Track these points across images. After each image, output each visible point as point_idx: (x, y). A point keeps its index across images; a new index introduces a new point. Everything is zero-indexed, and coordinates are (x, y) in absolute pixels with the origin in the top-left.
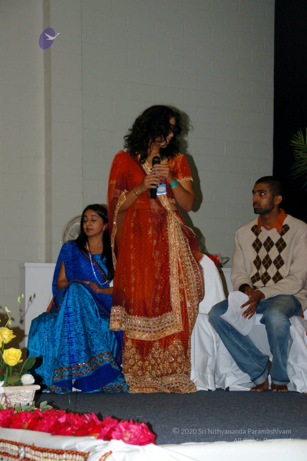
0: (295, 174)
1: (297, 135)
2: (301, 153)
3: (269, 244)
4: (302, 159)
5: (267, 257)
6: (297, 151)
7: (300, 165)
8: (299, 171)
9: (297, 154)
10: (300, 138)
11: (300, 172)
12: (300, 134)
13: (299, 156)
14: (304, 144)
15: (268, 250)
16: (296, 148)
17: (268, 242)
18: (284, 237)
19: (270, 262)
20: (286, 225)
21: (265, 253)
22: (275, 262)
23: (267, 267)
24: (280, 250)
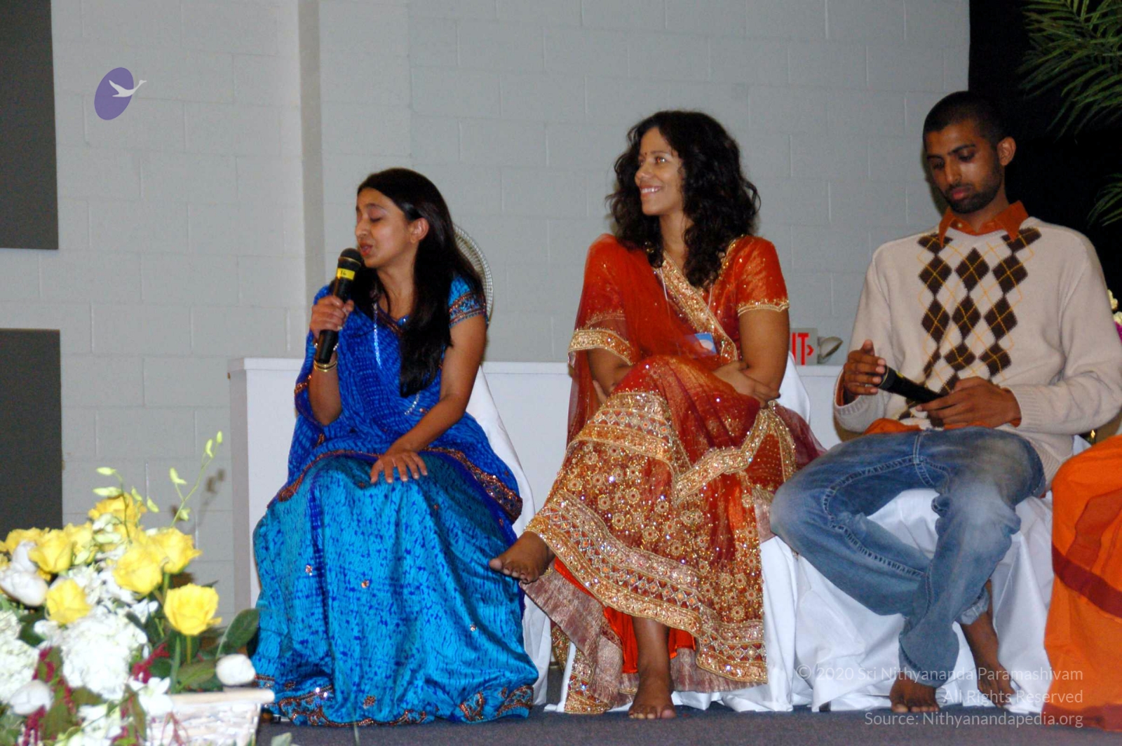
2: (1046, 19)
3: (973, 269)
4: (1051, 38)
5: (967, 303)
6: (1034, 16)
8: (1040, 76)
9: (1036, 25)
11: (1045, 78)
13: (1041, 30)
15: (970, 284)
16: (1033, 7)
17: (972, 264)
18: (1022, 255)
19: (975, 317)
20: (1029, 230)
21: (962, 293)
22: (990, 318)
23: (965, 331)
24: (1006, 286)
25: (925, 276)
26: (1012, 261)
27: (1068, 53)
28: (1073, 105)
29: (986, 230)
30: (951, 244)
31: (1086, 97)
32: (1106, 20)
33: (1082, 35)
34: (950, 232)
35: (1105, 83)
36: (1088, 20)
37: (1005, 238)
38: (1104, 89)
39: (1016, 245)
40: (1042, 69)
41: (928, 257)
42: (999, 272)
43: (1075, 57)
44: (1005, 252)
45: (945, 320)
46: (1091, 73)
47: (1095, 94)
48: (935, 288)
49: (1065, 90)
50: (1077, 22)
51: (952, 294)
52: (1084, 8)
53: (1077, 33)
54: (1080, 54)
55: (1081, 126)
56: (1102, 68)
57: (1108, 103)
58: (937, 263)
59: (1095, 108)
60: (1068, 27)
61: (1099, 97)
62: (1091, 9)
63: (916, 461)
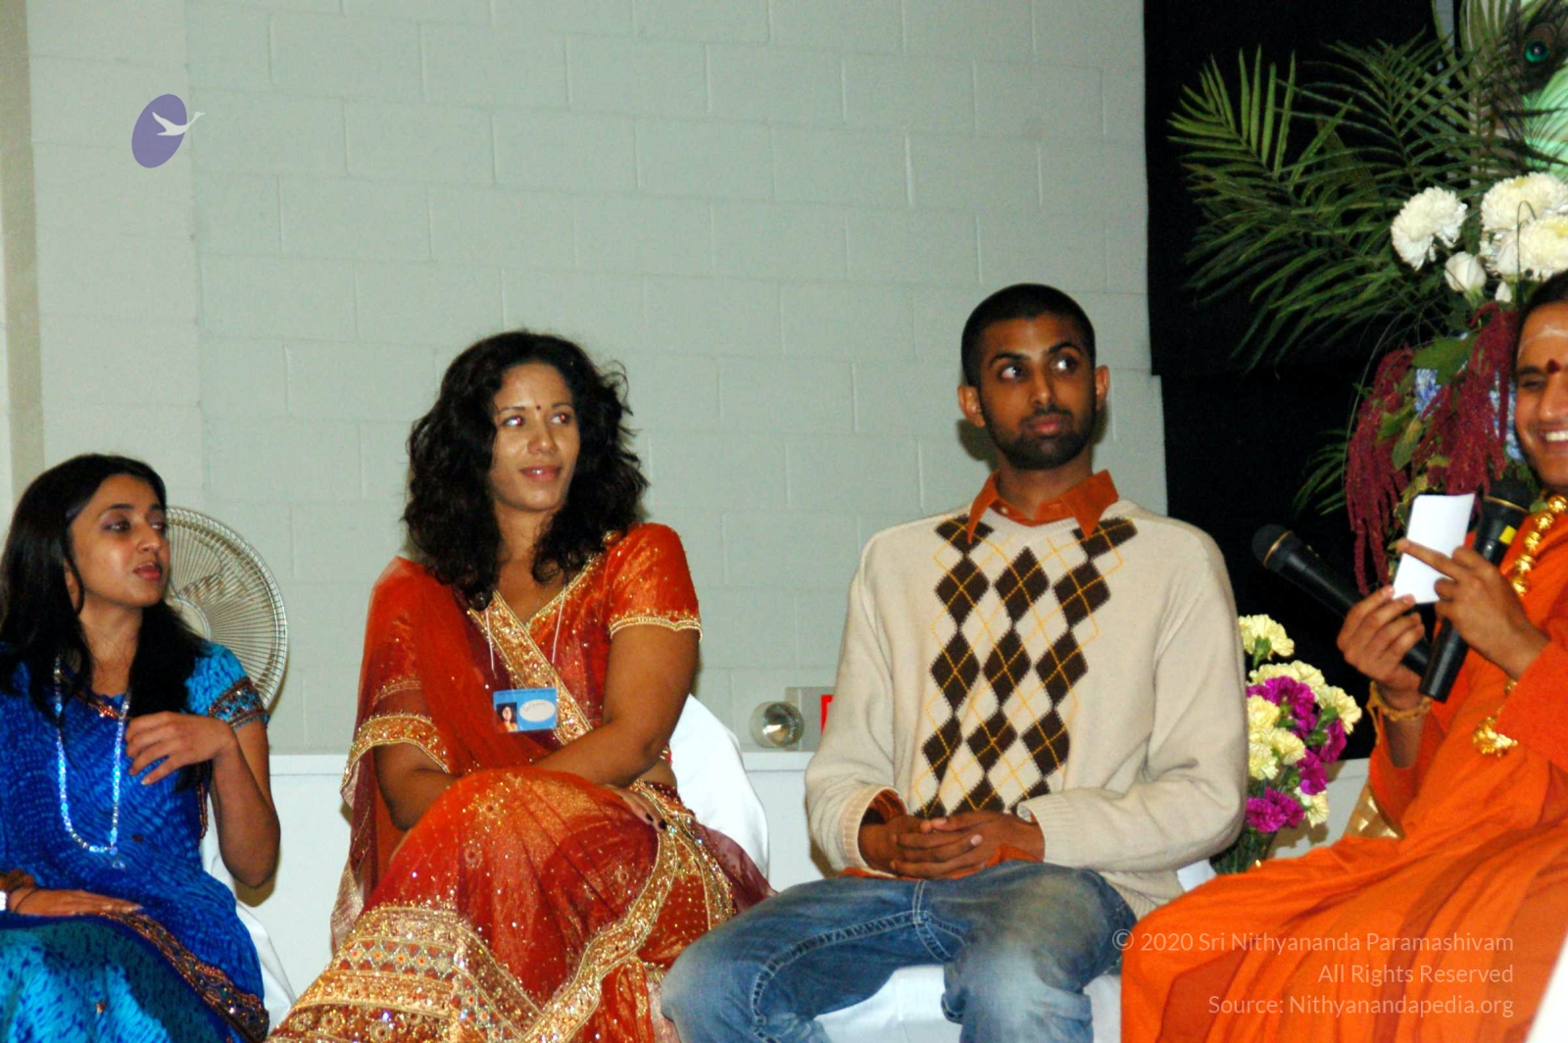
0: (1201, 284)
1: (1199, 91)
2: (1219, 176)
3: (1022, 584)
4: (1233, 204)
5: (1011, 643)
6: (1201, 170)
7: (1225, 238)
8: (1218, 268)
9: (1205, 186)
10: (1211, 107)
11: (1226, 271)
12: (1213, 83)
13: (1212, 193)
14: (1234, 136)
15: (1017, 609)
16: (1196, 155)
17: (1022, 575)
18: (1103, 563)
19: (1021, 667)
20: (1117, 521)
21: (1002, 624)
22: (1045, 667)
23: (1003, 691)
24: (1075, 613)
25: (945, 590)
26: (1086, 573)
27: (1260, 230)
28: (1271, 315)
29: (1046, 517)
30: (991, 538)
31: (1293, 302)
32: (1316, 176)
33: (1282, 200)
34: (989, 517)
35: (1320, 280)
36: (1287, 176)
37: (1078, 534)
38: (1319, 290)
39: (1094, 546)
40: (1221, 256)
41: (952, 557)
42: (1063, 590)
43: (1267, 238)
44: (1076, 557)
45: (971, 670)
46: (1297, 263)
47: (1306, 298)
48: (960, 612)
49: (1259, 289)
50: (1269, 179)
51: (986, 625)
52: (1278, 159)
53: (1269, 196)
54: (1276, 232)
55: (1283, 350)
56: (1313, 254)
57: (1324, 313)
58: (965, 568)
59: (1306, 321)
60: (1254, 187)
61: (1310, 302)
62: (1291, 158)
63: (917, 920)
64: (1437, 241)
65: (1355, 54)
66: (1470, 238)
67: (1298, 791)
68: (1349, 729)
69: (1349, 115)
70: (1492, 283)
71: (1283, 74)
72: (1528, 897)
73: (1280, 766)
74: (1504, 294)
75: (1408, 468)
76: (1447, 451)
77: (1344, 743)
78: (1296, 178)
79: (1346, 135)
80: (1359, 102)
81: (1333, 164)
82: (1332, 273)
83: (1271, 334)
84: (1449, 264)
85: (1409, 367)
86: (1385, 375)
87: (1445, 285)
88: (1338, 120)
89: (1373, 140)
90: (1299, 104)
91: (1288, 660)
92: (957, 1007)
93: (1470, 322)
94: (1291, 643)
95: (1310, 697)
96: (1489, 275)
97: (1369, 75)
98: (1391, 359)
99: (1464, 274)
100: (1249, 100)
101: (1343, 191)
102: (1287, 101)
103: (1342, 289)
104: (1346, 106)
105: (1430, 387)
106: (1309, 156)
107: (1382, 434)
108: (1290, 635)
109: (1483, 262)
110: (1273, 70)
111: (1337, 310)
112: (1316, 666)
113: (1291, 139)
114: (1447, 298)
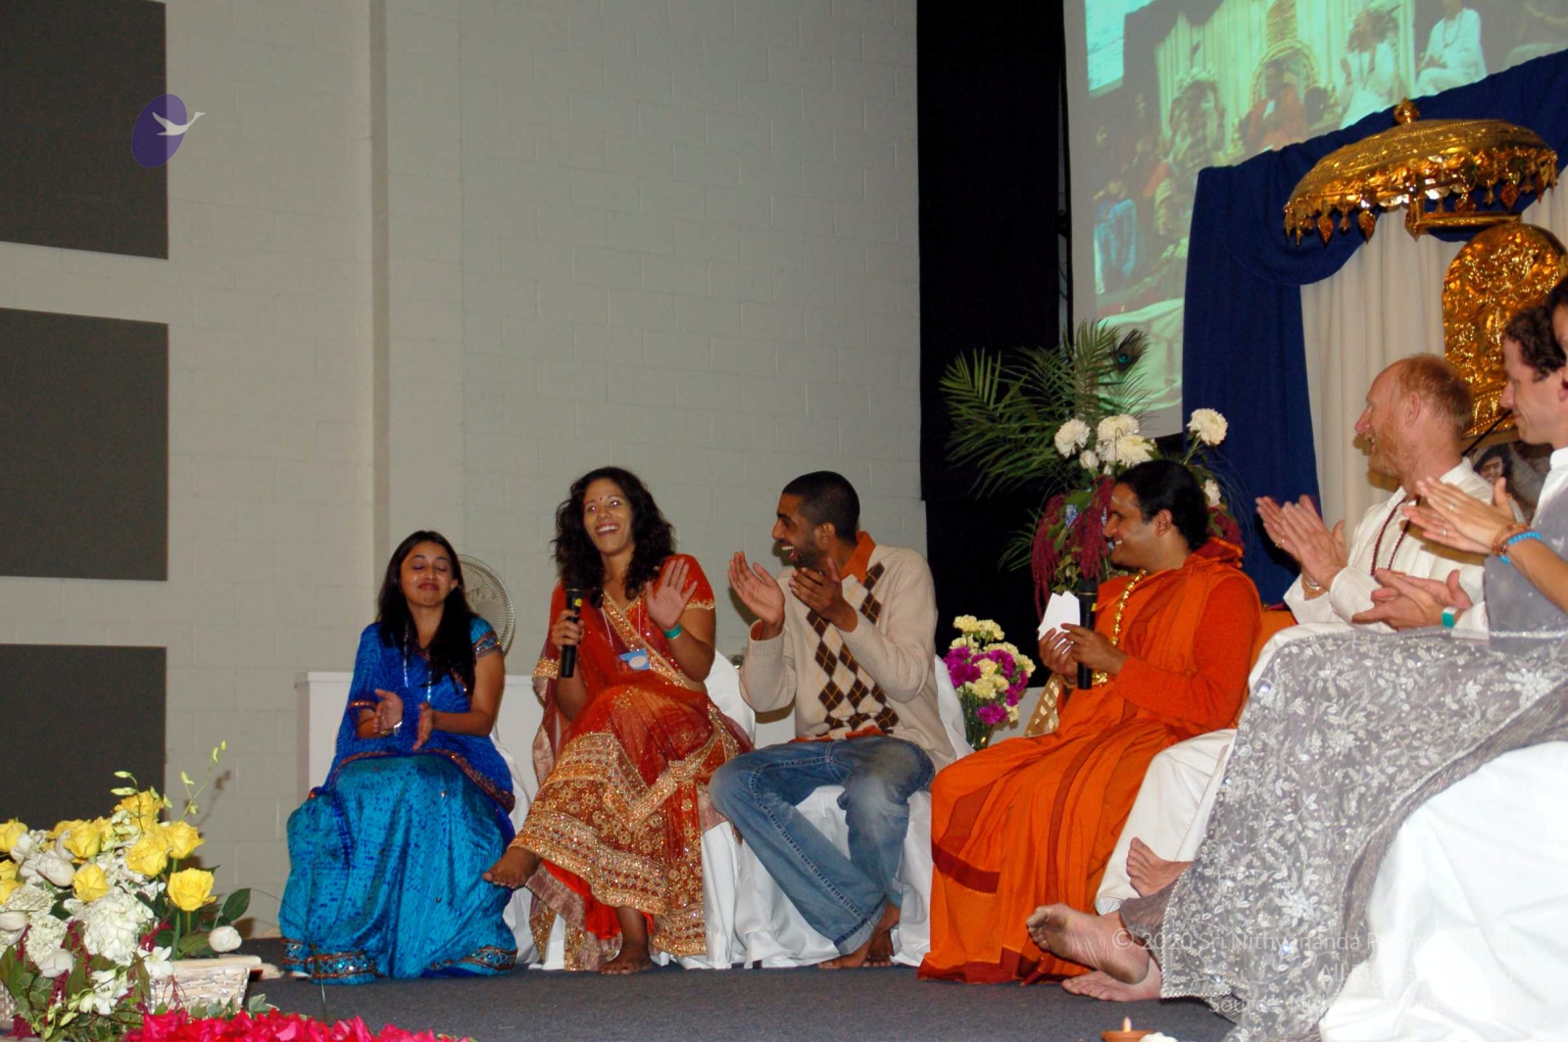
0: (954, 458)
1: (955, 367)
2: (963, 408)
4: (969, 422)
6: (954, 405)
7: (965, 438)
8: (962, 451)
9: (956, 412)
10: (960, 375)
11: (965, 452)
12: (961, 364)
13: (960, 416)
14: (971, 389)
18: (875, 591)
27: (983, 434)
28: (987, 474)
31: (998, 469)
32: (1009, 409)
33: (993, 420)
35: (1011, 459)
36: (996, 409)
38: (1011, 463)
43: (987, 437)
46: (1000, 450)
47: (1003, 467)
49: (981, 462)
50: (987, 410)
52: (992, 401)
53: (987, 418)
54: (990, 435)
55: (993, 491)
56: (1007, 447)
57: (1013, 474)
59: (1004, 478)
60: (980, 413)
61: (1006, 469)
62: (998, 400)
63: (828, 761)
64: (1076, 444)
65: (1029, 353)
66: (1091, 444)
67: (1005, 704)
68: (1029, 675)
69: (1026, 382)
70: (1102, 465)
71: (995, 361)
72: (1120, 760)
73: (997, 692)
74: (1107, 471)
75: (1061, 553)
76: (1080, 544)
77: (1027, 682)
78: (1000, 410)
79: (1024, 391)
80: (1030, 375)
81: (1017, 404)
82: (1016, 456)
83: (987, 482)
84: (1082, 455)
85: (1062, 504)
86: (1051, 507)
87: (1079, 466)
88: (1021, 383)
89: (1038, 394)
90: (1002, 375)
91: (1002, 642)
92: (844, 803)
93: (1092, 483)
94: (1003, 634)
95: (1012, 661)
96: (1100, 462)
97: (1036, 363)
98: (1053, 500)
99: (1088, 460)
100: (978, 373)
101: (1022, 418)
102: (997, 374)
103: (1021, 463)
104: (1025, 377)
105: (1073, 514)
106: (1007, 400)
107: (1048, 535)
108: (1003, 629)
109: (1097, 455)
110: (990, 359)
111: (1021, 473)
112: (1015, 644)
113: (998, 392)
114: (1080, 473)
